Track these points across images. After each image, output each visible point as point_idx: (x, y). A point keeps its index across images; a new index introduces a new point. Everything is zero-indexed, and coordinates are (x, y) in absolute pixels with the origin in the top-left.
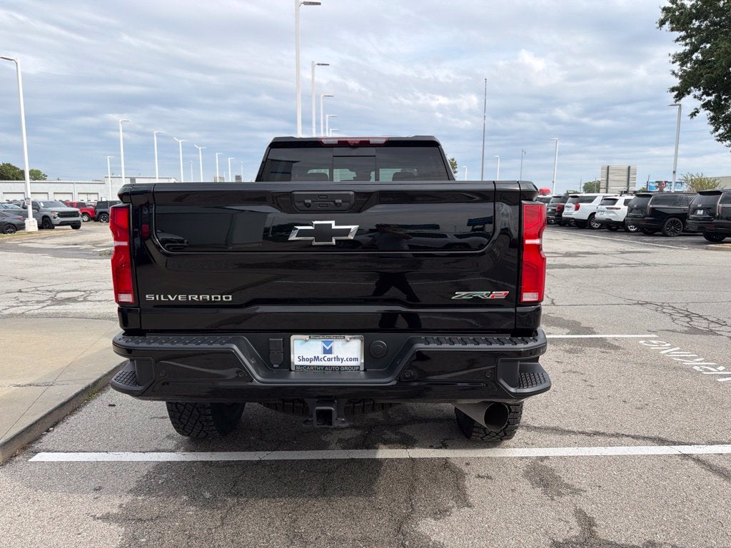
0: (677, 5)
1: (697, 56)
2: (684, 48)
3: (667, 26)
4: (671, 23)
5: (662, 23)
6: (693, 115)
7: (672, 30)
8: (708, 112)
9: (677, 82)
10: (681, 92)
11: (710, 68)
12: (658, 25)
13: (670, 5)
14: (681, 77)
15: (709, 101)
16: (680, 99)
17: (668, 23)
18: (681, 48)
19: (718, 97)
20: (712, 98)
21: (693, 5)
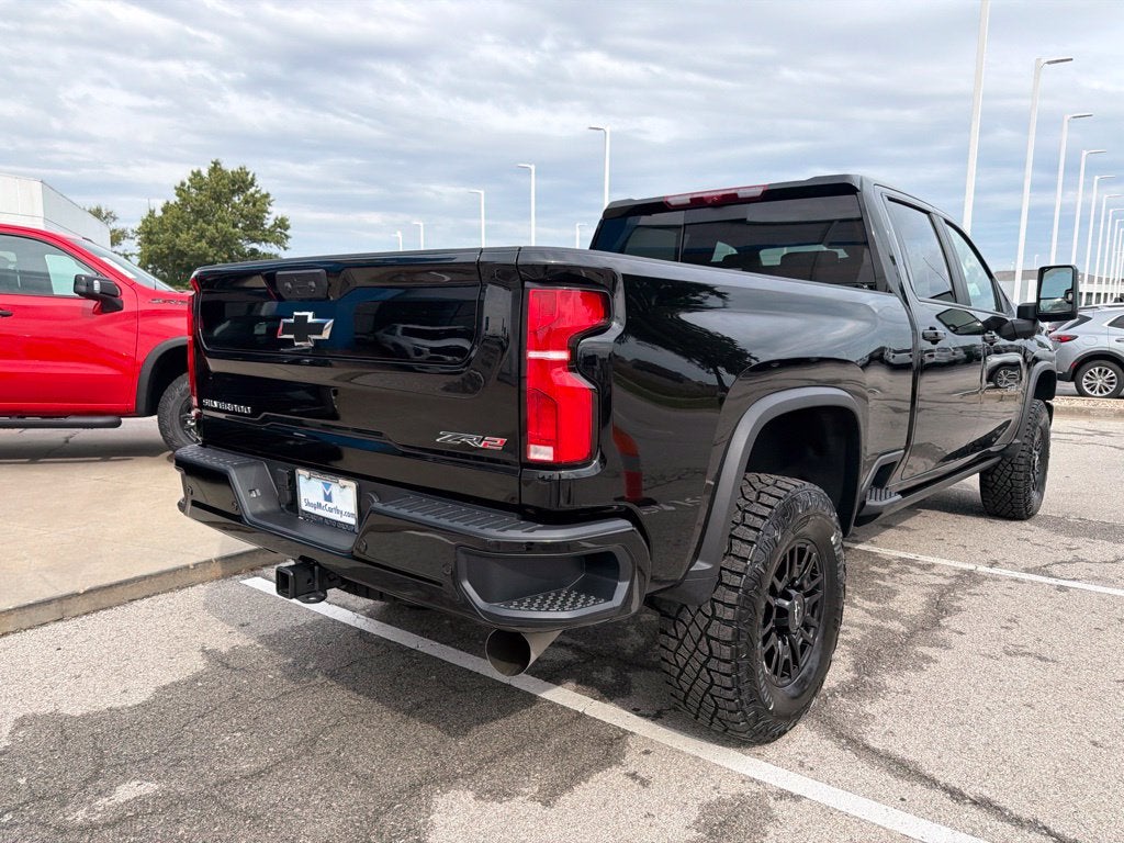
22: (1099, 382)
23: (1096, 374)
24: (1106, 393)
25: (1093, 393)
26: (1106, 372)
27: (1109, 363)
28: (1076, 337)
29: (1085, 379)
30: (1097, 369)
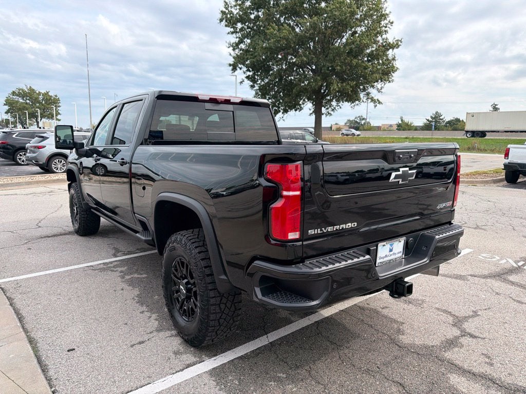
0: (229, 11)
1: (242, 46)
2: (235, 39)
3: (224, 22)
4: (226, 21)
5: (221, 20)
6: (241, 83)
7: (226, 26)
8: (249, 82)
9: (232, 61)
10: (234, 67)
11: (252, 55)
12: (219, 22)
13: (224, 10)
14: (234, 58)
15: (249, 75)
16: (234, 71)
17: (224, 21)
18: (233, 39)
19: (254, 74)
20: (251, 73)
21: (237, 13)
22: (59, 166)
23: (58, 163)
24: (63, 171)
25: (57, 171)
26: (61, 162)
27: (62, 157)
28: (45, 147)
29: (53, 165)
30: (57, 160)
